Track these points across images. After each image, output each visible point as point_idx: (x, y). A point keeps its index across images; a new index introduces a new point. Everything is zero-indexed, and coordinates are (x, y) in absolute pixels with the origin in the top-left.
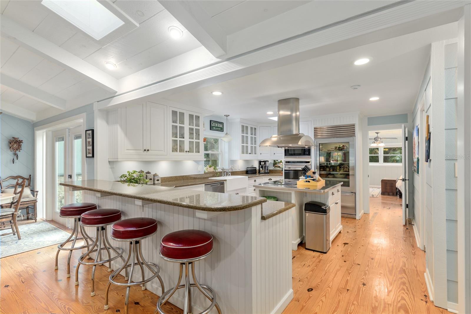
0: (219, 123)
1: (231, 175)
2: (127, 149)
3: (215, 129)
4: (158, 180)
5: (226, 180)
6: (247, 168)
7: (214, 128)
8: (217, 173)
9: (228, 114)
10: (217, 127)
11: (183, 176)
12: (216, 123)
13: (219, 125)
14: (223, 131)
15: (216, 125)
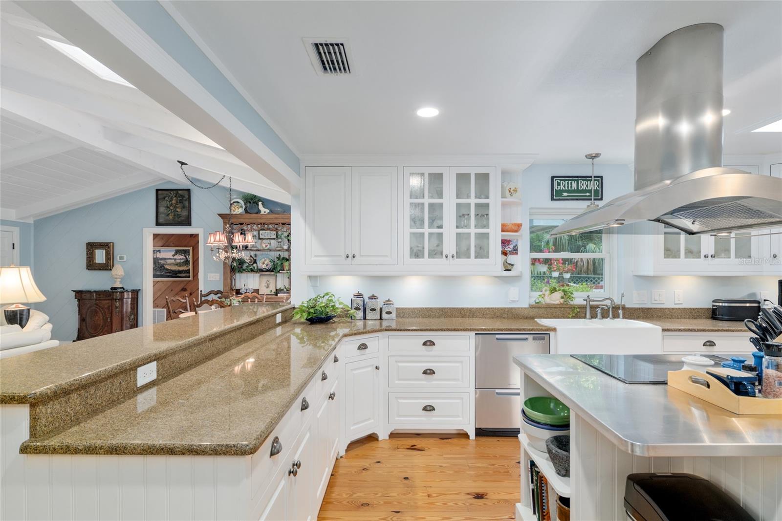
0: (583, 180)
1: (624, 317)
2: (315, 256)
3: (567, 196)
4: (389, 313)
5: (554, 330)
6: (713, 302)
7: (565, 194)
8: (573, 308)
9: (593, 152)
10: (577, 191)
11: (463, 309)
12: (574, 180)
13: (583, 185)
14: (600, 198)
15: (571, 187)
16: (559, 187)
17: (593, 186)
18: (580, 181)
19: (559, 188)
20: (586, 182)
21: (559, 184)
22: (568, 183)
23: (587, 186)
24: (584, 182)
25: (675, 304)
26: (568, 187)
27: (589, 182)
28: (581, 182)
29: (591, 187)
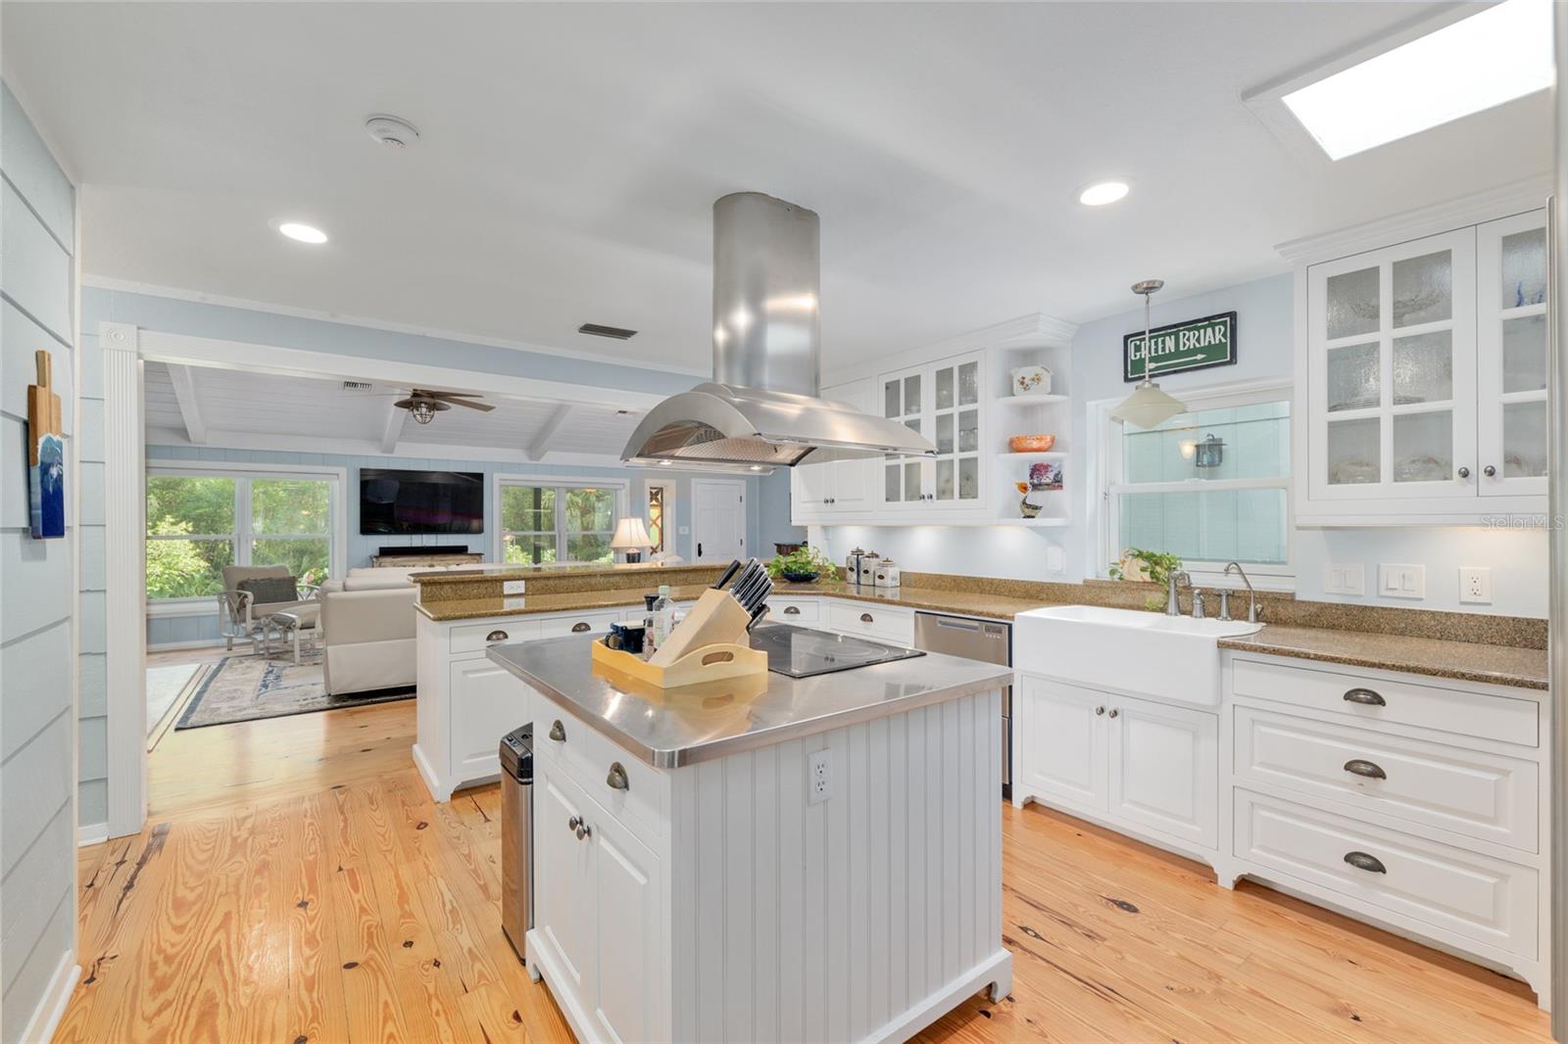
0: (1189, 330)
3: (1157, 368)
7: (1152, 366)
9: (1148, 279)
10: (1178, 354)
12: (1170, 335)
13: (1189, 340)
14: (1228, 359)
15: (1163, 349)
16: (1138, 354)
17: (1212, 336)
18: (1181, 334)
19: (1138, 357)
20: (1196, 333)
21: (1138, 349)
22: (1156, 343)
23: (1198, 340)
24: (1192, 333)
25: (1462, 603)
26: (1156, 350)
27: (1202, 331)
28: (1184, 335)
29: (1207, 339)
